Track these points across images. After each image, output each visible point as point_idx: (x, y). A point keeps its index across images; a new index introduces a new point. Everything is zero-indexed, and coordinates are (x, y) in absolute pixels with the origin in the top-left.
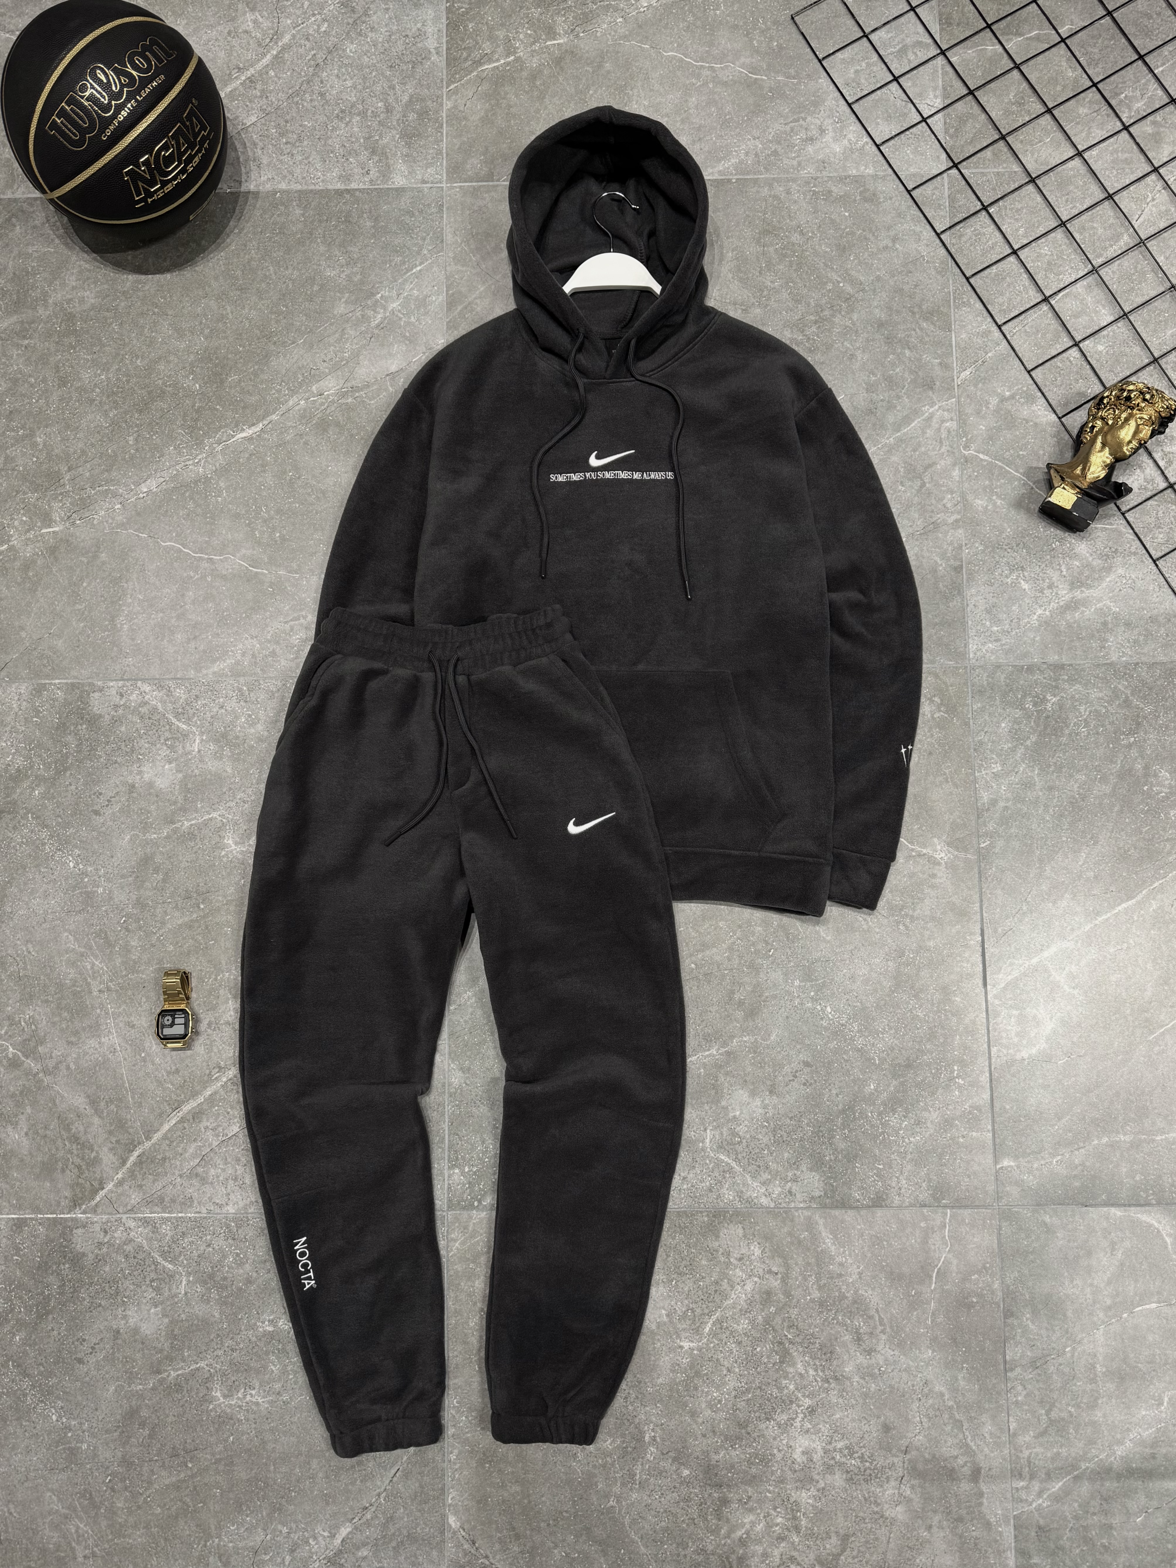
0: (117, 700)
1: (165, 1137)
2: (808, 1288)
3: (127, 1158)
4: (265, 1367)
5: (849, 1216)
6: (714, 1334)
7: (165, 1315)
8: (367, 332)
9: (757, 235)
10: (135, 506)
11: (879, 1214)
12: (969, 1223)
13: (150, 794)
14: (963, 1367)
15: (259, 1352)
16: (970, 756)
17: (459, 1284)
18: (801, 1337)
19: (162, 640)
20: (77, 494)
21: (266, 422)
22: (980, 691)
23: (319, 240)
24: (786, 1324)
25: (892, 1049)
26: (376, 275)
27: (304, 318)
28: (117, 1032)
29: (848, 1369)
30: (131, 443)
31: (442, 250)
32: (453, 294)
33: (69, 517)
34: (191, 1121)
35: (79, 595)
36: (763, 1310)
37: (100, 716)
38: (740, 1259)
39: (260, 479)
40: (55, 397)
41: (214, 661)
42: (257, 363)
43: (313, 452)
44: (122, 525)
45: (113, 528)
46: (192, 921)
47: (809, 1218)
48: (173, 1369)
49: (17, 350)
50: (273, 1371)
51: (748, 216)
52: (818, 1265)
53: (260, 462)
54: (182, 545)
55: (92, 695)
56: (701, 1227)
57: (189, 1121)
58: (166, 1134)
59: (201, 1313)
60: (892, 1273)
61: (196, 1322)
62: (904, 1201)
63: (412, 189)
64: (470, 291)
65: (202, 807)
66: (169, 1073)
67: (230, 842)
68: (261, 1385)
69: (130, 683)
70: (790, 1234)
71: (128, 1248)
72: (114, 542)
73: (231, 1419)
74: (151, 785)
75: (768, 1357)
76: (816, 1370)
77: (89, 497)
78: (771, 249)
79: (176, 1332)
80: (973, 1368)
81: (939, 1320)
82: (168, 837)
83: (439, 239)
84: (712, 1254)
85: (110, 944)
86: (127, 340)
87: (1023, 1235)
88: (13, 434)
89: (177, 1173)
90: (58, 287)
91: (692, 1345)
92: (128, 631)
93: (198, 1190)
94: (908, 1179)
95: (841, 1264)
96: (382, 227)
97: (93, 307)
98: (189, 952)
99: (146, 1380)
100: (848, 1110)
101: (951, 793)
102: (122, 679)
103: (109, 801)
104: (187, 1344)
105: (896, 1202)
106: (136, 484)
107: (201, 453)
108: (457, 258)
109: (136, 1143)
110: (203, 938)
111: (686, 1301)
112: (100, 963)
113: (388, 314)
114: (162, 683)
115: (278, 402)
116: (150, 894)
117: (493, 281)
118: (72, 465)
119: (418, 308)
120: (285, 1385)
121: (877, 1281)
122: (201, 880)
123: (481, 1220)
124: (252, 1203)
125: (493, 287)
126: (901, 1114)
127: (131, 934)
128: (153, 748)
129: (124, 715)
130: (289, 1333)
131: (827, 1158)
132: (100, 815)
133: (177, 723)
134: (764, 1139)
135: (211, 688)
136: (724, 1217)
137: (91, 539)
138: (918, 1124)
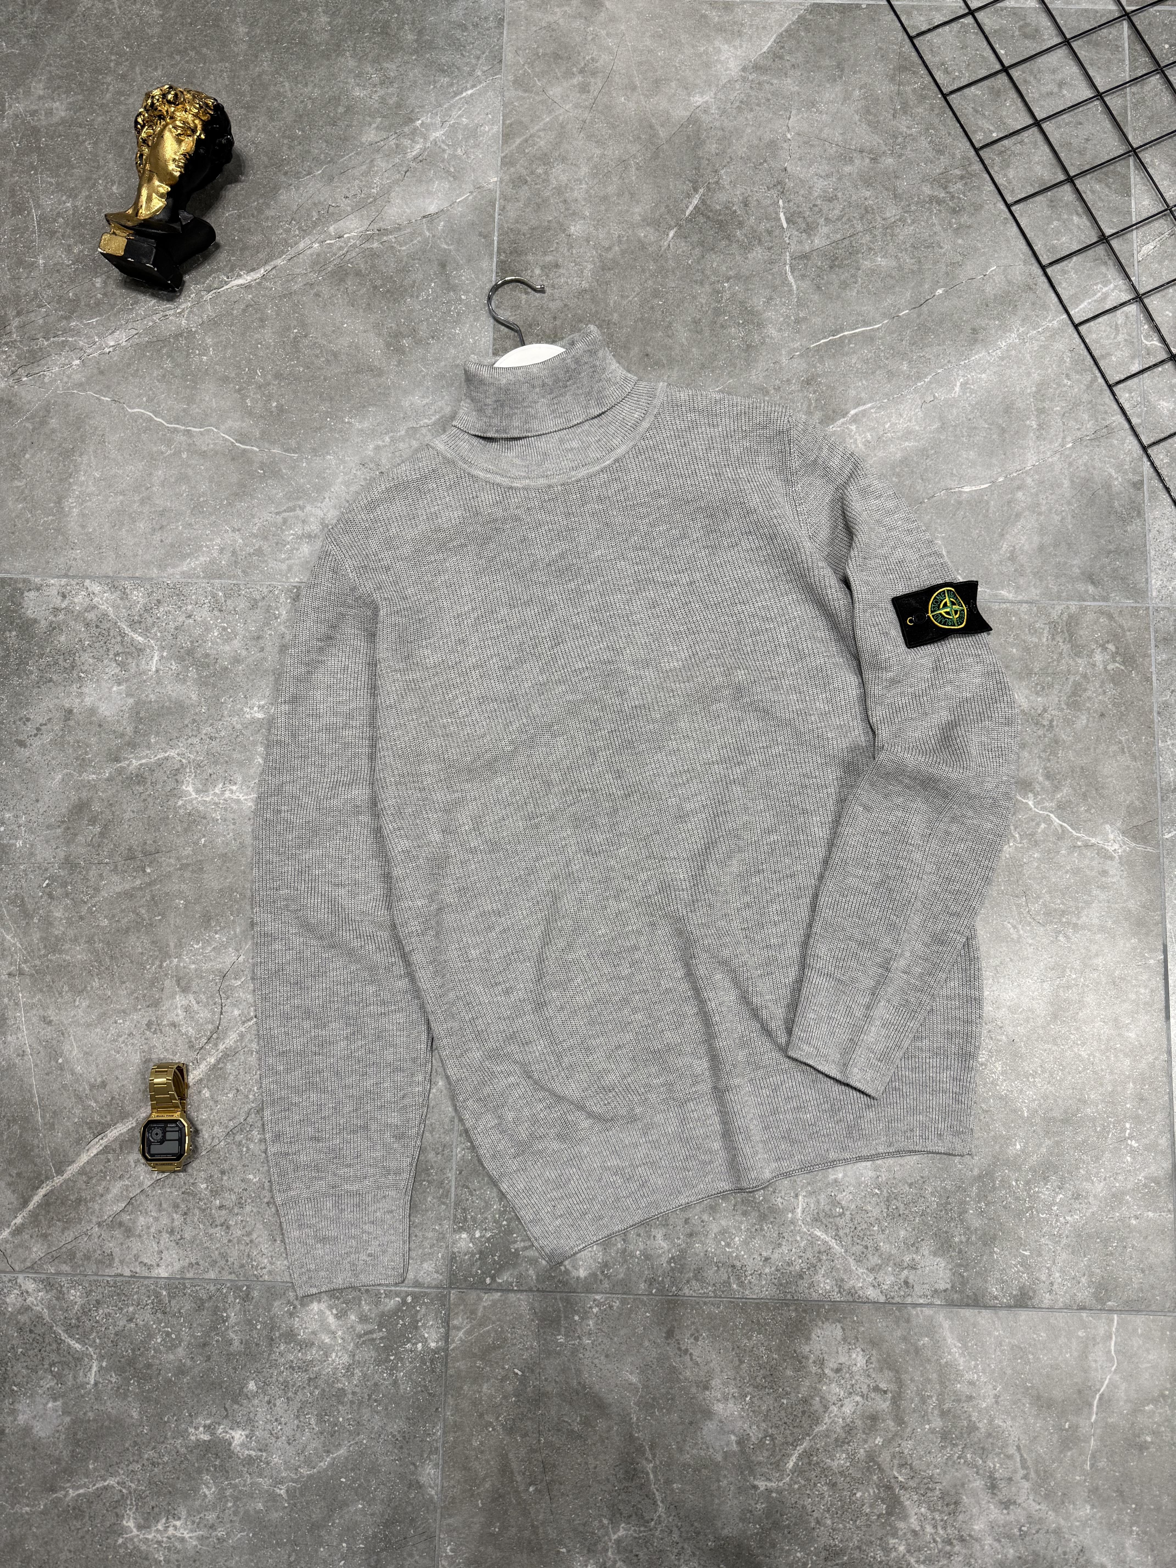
0: (58, 601)
1: (82, 1171)
2: (926, 1412)
3: (31, 1197)
4: (196, 1490)
5: (984, 1318)
6: (798, 1471)
7: (66, 1412)
8: (401, 165)
9: (892, 72)
10: (98, 363)
11: (1023, 1318)
12: (1142, 1334)
13: (91, 723)
14: (1131, 1532)
15: (190, 1470)
16: (1152, 722)
17: (461, 1388)
18: (916, 1480)
19: (120, 529)
20: (25, 345)
21: (268, 268)
22: (1165, 639)
23: (348, 54)
24: (896, 1462)
25: (1046, 1097)
26: (416, 98)
27: (324, 145)
28: (28, 1029)
29: (978, 1526)
30: (98, 285)
31: (499, 72)
32: (511, 124)
33: (13, 373)
34: (118, 1151)
35: (19, 469)
36: (866, 1441)
37: (35, 621)
38: (838, 1371)
39: (257, 336)
40: (7, 227)
41: (184, 557)
42: (262, 196)
43: (325, 305)
44: (80, 385)
45: (68, 389)
46: (133, 888)
47: (930, 1319)
48: (73, 1487)
50: (205, 1496)
51: (880, 48)
52: (942, 1383)
53: (258, 315)
54: (154, 412)
55: (26, 594)
56: (787, 1326)
57: (114, 1150)
58: (83, 1167)
59: (114, 1412)
61: (106, 1423)
62: (1057, 1300)
64: (532, 121)
65: (156, 742)
67: (190, 789)
68: (189, 1514)
69: (76, 581)
70: (905, 1339)
71: (22, 1318)
72: (68, 405)
73: (147, 1559)
74: (92, 711)
75: (872, 1506)
76: (935, 1527)
77: (41, 349)
78: (908, 89)
79: (80, 1435)
80: (1145, 1533)
81: (1100, 1465)
82: (110, 779)
83: (497, 59)
84: (800, 1361)
85: (27, 915)
86: (102, 162)
89: (95, 1220)
90: (21, 96)
91: (769, 1484)
92: (78, 515)
93: (122, 1244)
94: (1062, 1271)
95: (971, 1383)
96: (425, 42)
97: (63, 121)
98: (127, 930)
99: (35, 1499)
100: (985, 1177)
101: (1128, 767)
102: (66, 576)
103: (38, 729)
104: (93, 1453)
105: (1046, 1301)
106: (101, 335)
107: (186, 301)
108: (518, 83)
109: (43, 1178)
110: (148, 911)
111: (764, 1425)
112: (13, 937)
113: (428, 145)
114: (116, 583)
115: (286, 243)
116: (83, 851)
117: (562, 111)
118: (22, 309)
119: (467, 139)
120: (221, 1515)
121: (1019, 1407)
122: (149, 836)
123: (494, 1303)
124: (191, 1265)
125: (561, 118)
126: (1055, 1184)
127: (55, 903)
128: (99, 665)
129: (64, 622)
130: (230, 1444)
131: (957, 1240)
132: (25, 747)
133: (132, 634)
134: (875, 1211)
135: (178, 593)
136: (818, 1312)
137: (39, 400)
138: (1076, 1199)
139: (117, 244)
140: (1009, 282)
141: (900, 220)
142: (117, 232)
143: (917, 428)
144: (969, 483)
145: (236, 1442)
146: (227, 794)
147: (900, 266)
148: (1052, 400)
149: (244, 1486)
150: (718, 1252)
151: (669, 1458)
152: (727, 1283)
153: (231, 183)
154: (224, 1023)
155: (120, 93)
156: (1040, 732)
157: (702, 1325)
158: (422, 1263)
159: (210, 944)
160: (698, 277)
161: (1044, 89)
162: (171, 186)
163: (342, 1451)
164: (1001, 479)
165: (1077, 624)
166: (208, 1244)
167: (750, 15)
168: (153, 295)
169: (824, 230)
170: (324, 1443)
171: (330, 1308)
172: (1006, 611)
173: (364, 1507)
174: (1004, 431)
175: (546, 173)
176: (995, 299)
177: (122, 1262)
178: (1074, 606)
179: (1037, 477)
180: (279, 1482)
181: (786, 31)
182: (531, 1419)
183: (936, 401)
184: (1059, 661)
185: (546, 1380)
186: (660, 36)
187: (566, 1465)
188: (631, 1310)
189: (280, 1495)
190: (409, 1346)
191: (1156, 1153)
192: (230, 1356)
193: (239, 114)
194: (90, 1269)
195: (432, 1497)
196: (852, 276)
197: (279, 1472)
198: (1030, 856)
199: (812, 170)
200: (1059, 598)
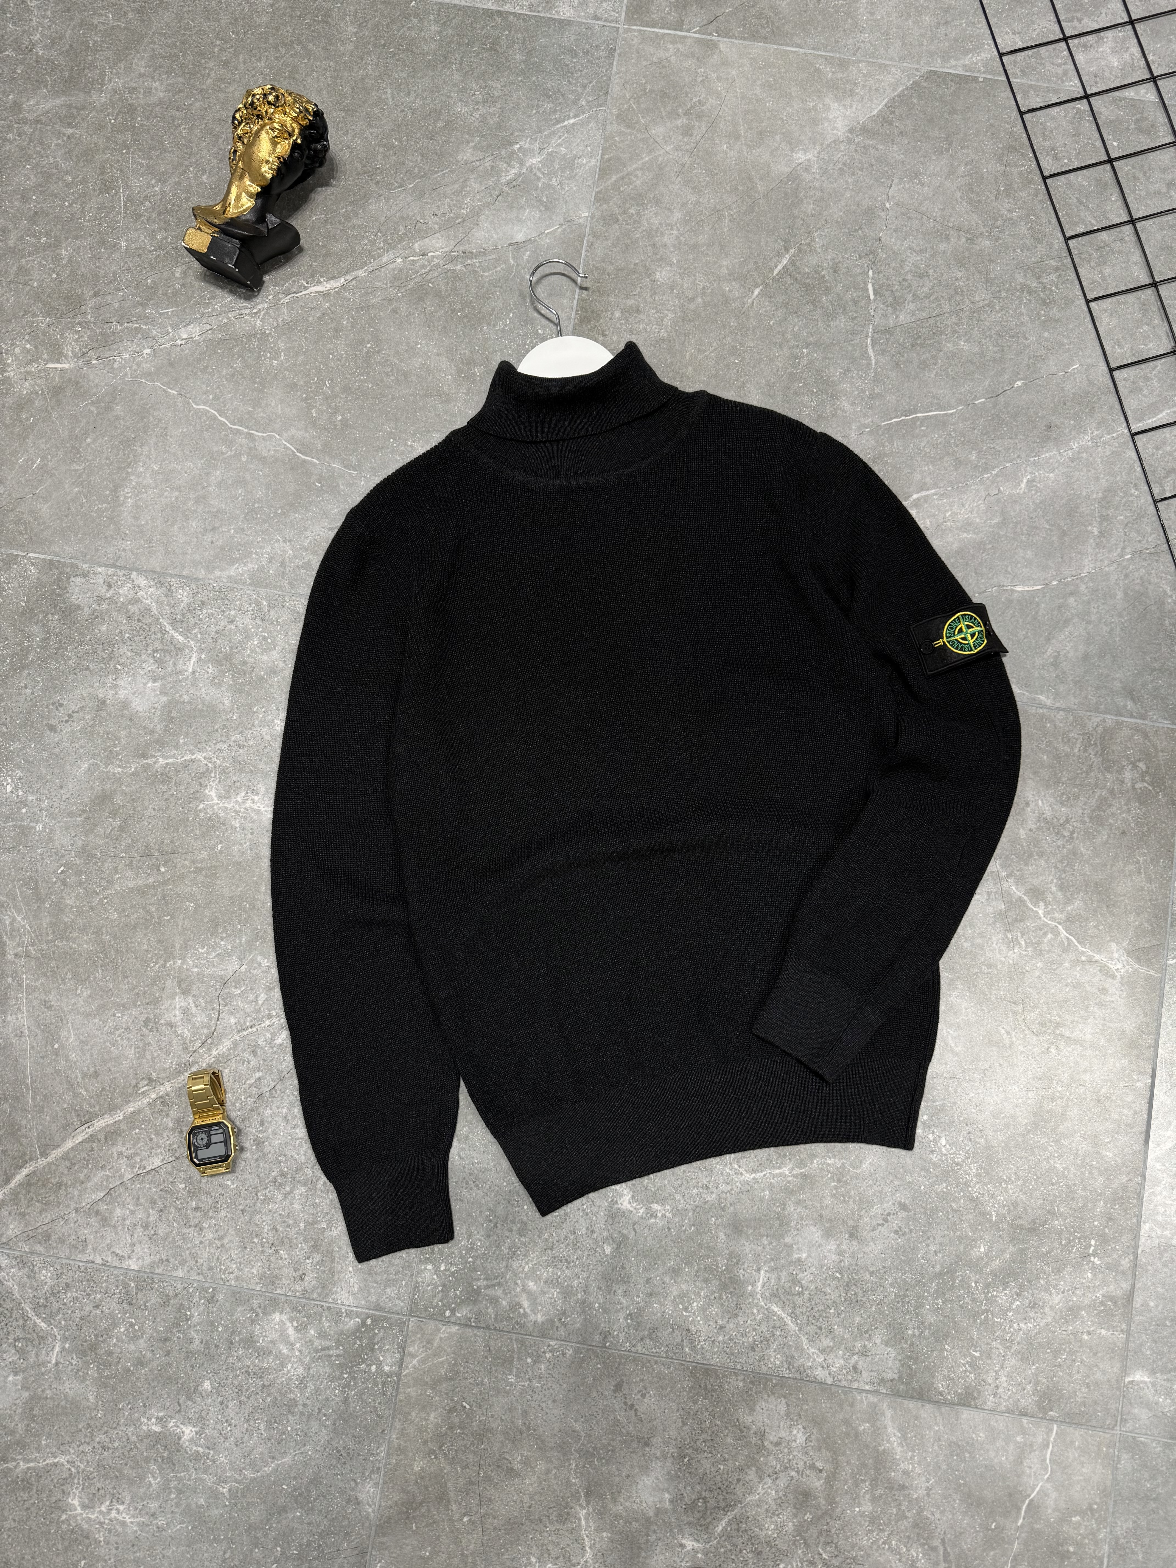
0: (103, 590)
1: (66, 1157)
2: (858, 1496)
3: (14, 1175)
4: (142, 1478)
5: (926, 1412)
6: (726, 1535)
7: (25, 1387)
8: (494, 188)
9: (1000, 151)
10: (169, 354)
11: (964, 1416)
12: (1079, 1447)
13: (122, 716)
15: (138, 1458)
16: (1172, 846)
17: (409, 1413)
18: (840, 1559)
19: (172, 525)
20: (99, 327)
21: (349, 278)
23: (454, 67)
24: (822, 1539)
25: (1015, 1205)
26: (517, 121)
27: (419, 158)
28: (28, 1011)
30: (177, 275)
31: (604, 104)
32: (609, 160)
33: (84, 354)
34: (103, 1141)
35: (79, 452)
36: (795, 1515)
37: (79, 607)
38: (777, 1444)
39: (330, 346)
40: (93, 204)
41: (233, 561)
42: (351, 203)
43: (402, 323)
44: (149, 375)
45: (137, 377)
46: (145, 885)
47: (874, 1406)
48: (24, 1460)
49: (58, 139)
50: (150, 1484)
51: (992, 125)
52: (877, 1469)
53: (333, 325)
54: (218, 411)
55: (73, 579)
56: (733, 1394)
57: (99, 1141)
58: (68, 1152)
59: (71, 1393)
60: (969, 1496)
61: (63, 1403)
62: (1000, 1404)
63: (580, 24)
64: (631, 159)
65: (185, 743)
66: (84, 1075)
67: (213, 793)
68: (133, 1500)
69: (123, 572)
70: (846, 1422)
72: (134, 394)
73: (87, 1538)
74: (125, 704)
77: (113, 333)
78: (1015, 171)
79: (36, 1411)
82: (135, 774)
83: (603, 90)
84: (741, 1430)
85: (39, 898)
86: (195, 149)
87: (1146, 1475)
88: (33, 240)
89: (73, 1205)
90: (122, 72)
91: (696, 1545)
92: (132, 506)
93: (96, 1232)
94: (1008, 1376)
95: (906, 1473)
96: (533, 64)
97: (161, 102)
98: (136, 926)
100: (947, 1275)
101: (1142, 889)
102: (114, 566)
103: (70, 716)
104: (47, 1429)
105: (989, 1403)
106: (175, 327)
107: (263, 302)
108: (622, 118)
109: (27, 1158)
110: (157, 909)
111: (698, 1487)
112: (23, 919)
113: (524, 170)
114: (162, 579)
115: (370, 255)
116: (101, 842)
117: (662, 152)
118: (99, 290)
119: (563, 170)
120: (163, 1505)
121: (949, 1502)
122: (167, 836)
123: (451, 1336)
124: (161, 1261)
125: (660, 159)
126: (1014, 1290)
127: (68, 890)
128: (137, 659)
129: (107, 612)
130: (179, 1438)
131: (910, 1332)
132: (55, 732)
133: (172, 632)
134: (833, 1293)
135: (223, 596)
136: (765, 1385)
137: (106, 385)
138: (1033, 1307)
139: (201, 240)
140: (1090, 383)
141: (988, 305)
142: (203, 228)
143: (978, 520)
144: (1023, 583)
145: (186, 1437)
146: (249, 804)
147: (982, 352)
148: (1116, 509)
149: (189, 1480)
150: (675, 1315)
151: (602, 1507)
152: (680, 1345)
153: (321, 186)
154: (220, 1029)
155: (221, 80)
156: (1060, 843)
157: (651, 1383)
158: (385, 1288)
159: (214, 950)
160: (778, 339)
161: (1152, 188)
162: (262, 187)
163: (287, 1459)
164: (1055, 583)
165: (1111, 739)
166: (179, 1243)
167: (865, 76)
168: (231, 292)
169: (912, 306)
170: (270, 1448)
171: (291, 1320)
172: (1042, 716)
173: (302, 1515)
174: (1064, 534)
175: (638, 214)
176: (1073, 399)
177: (94, 1250)
178: (1110, 719)
179: (1091, 585)
180: (222, 1481)
181: (899, 96)
182: (474, 1452)
183: (1000, 495)
184: (1087, 773)
185: (492, 1416)
186: (771, 86)
187: (502, 1500)
188: (583, 1360)
189: (223, 1493)
190: (363, 1366)
191: (1117, 1272)
192: (189, 1354)
193: (338, 117)
194: (64, 1252)
195: (368, 1513)
196: (933, 357)
197: (224, 1471)
198: (1033, 965)
199: (906, 244)
200: (1097, 710)
